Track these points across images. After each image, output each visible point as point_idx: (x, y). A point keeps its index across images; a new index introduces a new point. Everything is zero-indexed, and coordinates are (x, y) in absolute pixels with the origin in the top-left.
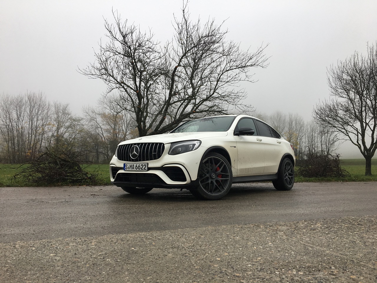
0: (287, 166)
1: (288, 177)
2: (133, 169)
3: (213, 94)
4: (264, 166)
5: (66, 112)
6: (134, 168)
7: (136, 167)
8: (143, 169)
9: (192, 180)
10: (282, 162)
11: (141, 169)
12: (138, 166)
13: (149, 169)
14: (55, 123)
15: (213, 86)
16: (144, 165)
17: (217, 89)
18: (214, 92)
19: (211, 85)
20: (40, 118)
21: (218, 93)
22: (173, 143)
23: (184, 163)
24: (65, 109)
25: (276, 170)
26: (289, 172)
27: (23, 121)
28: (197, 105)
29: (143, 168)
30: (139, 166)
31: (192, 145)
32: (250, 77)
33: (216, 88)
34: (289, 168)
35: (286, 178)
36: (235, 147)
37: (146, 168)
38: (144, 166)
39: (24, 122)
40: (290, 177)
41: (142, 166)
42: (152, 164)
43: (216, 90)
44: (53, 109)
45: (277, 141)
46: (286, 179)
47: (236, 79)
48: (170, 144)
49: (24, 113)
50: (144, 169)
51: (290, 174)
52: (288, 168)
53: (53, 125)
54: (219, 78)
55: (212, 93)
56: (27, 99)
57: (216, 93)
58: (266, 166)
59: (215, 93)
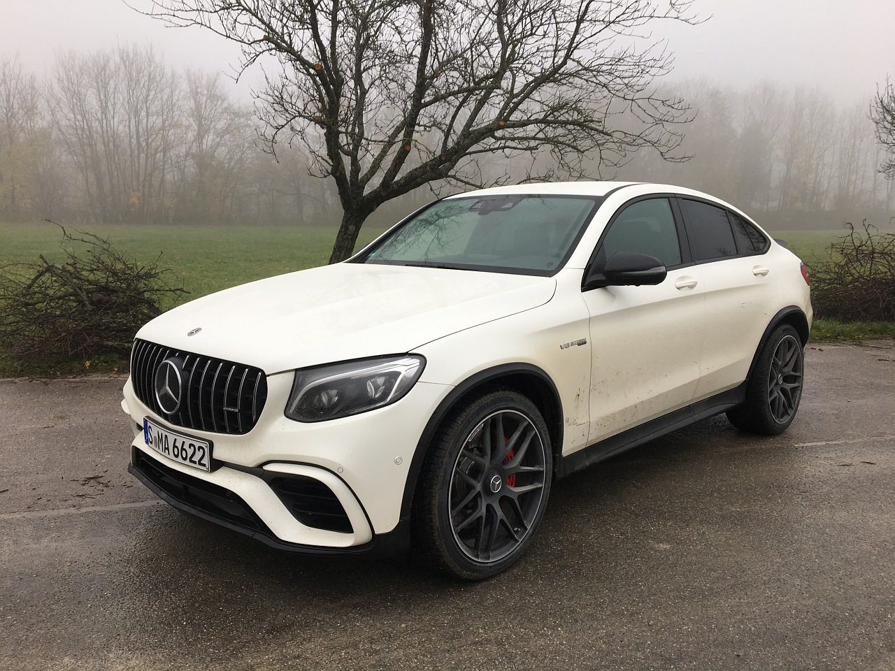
0: (781, 353)
1: (783, 391)
2: (167, 451)
3: (564, 63)
4: (697, 376)
5: (218, 92)
6: (168, 449)
7: (175, 446)
8: (195, 462)
9: (376, 533)
10: (765, 345)
11: (191, 461)
12: (179, 444)
13: (216, 465)
14: (191, 120)
15: (565, 39)
16: (200, 448)
17: (575, 48)
18: (567, 57)
19: (557, 35)
20: (153, 109)
21: (578, 62)
22: (302, 373)
23: (344, 464)
24: (212, 84)
25: (741, 376)
26: (786, 370)
27: (113, 118)
28: (517, 95)
29: (196, 458)
30: (183, 449)
31: (381, 381)
32: (683, 7)
33: (574, 45)
34: (788, 359)
35: (772, 398)
36: (582, 343)
37: (206, 461)
38: (199, 450)
39: (116, 119)
40: (788, 386)
41: (192, 448)
42: (227, 446)
43: (572, 52)
44: (184, 86)
45: (755, 267)
46: (773, 402)
47: (636, 15)
48: (292, 375)
49: (114, 97)
50: (200, 464)
51: (787, 379)
52: (784, 360)
53: (188, 127)
54: (583, 8)
55: (559, 60)
56: (118, 60)
57: (573, 60)
58: (705, 372)
59: (569, 62)
